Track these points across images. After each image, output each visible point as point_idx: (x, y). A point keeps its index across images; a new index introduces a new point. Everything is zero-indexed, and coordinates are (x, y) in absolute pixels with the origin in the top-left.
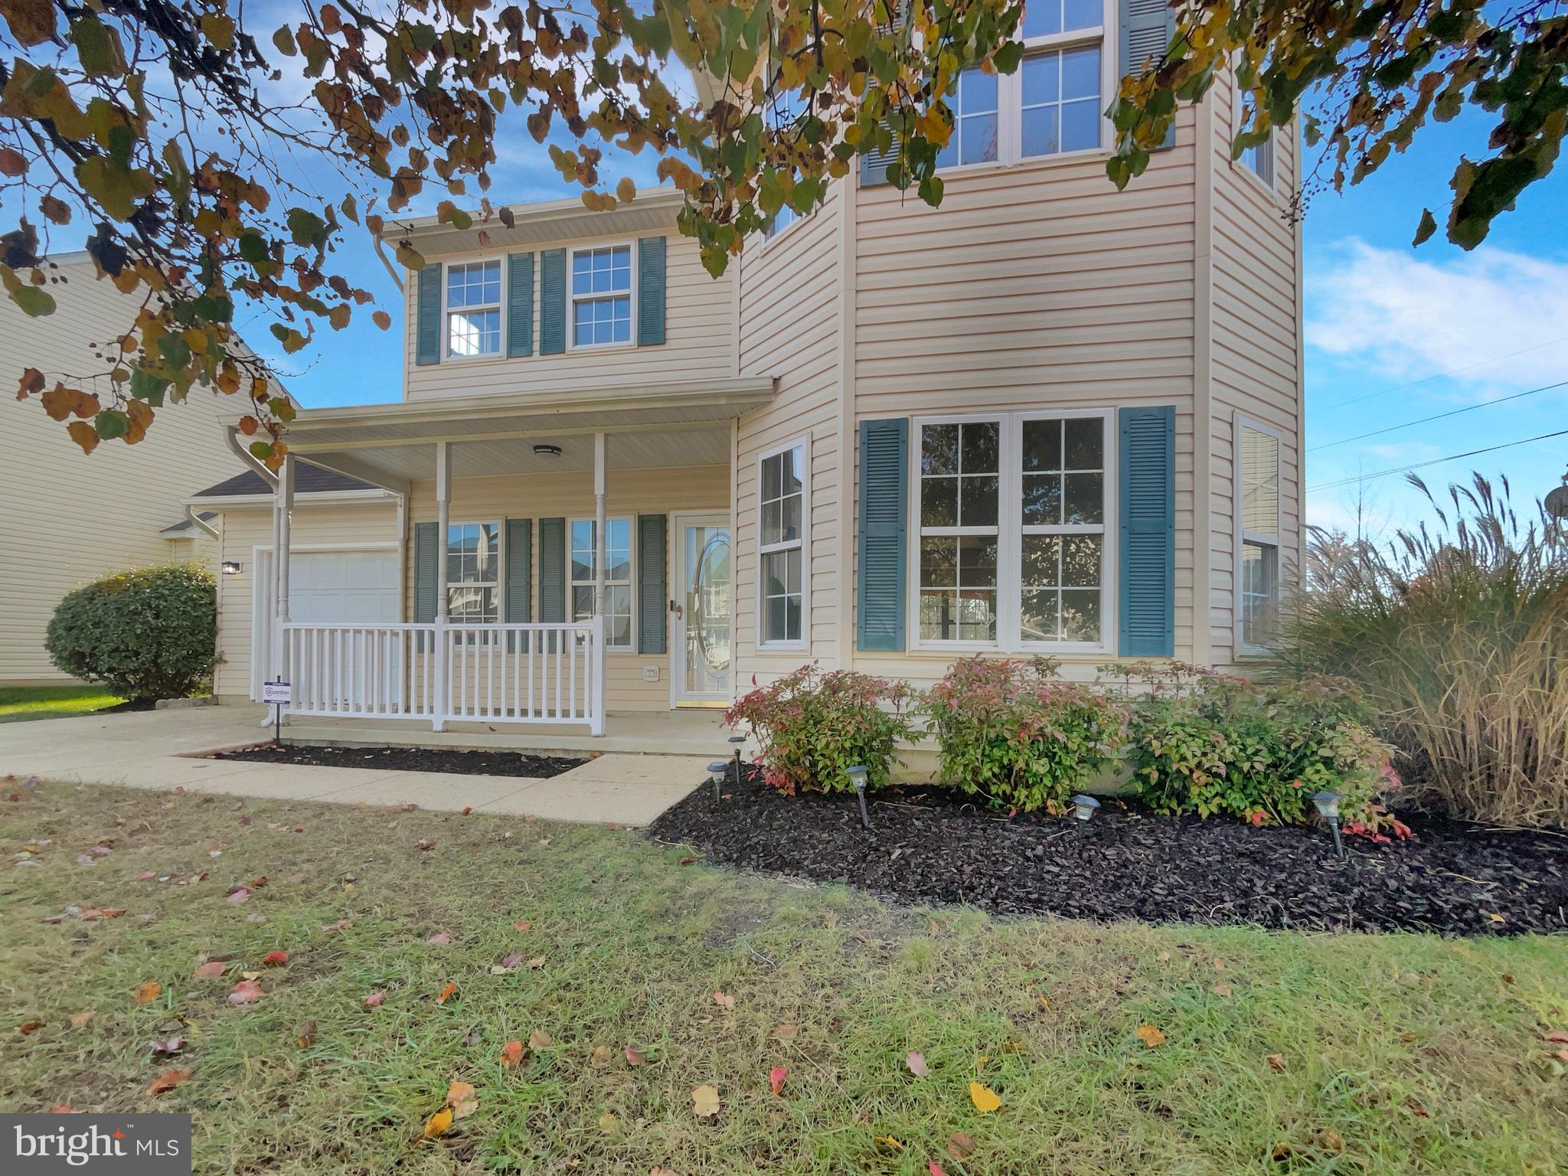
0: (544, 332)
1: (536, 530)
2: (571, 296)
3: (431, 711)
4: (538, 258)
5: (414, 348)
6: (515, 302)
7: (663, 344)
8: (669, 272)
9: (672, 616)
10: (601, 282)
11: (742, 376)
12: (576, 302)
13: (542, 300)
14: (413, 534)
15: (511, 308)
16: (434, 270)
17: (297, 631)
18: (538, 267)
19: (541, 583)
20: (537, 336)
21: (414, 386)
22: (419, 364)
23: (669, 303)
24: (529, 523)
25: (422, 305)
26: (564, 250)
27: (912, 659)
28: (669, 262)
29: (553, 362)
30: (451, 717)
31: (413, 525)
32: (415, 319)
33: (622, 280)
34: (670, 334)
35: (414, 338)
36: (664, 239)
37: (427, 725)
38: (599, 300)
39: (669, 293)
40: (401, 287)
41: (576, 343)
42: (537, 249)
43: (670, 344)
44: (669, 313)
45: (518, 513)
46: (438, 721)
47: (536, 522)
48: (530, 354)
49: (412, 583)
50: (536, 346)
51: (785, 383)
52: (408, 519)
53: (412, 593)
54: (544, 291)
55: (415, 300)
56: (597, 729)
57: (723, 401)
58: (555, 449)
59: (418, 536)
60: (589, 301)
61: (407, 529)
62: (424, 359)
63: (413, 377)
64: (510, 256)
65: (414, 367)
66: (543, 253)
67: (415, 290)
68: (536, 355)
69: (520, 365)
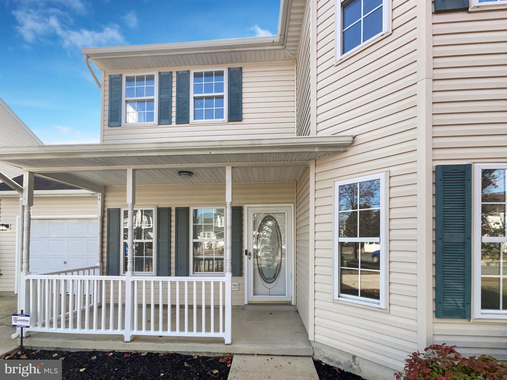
0: (178, 113)
1: (173, 213)
2: (192, 95)
3: (123, 328)
4: (174, 75)
5: (107, 118)
6: (162, 96)
7: (241, 121)
8: (244, 85)
9: (246, 258)
10: (209, 89)
11: (319, 134)
12: (195, 98)
13: (177, 96)
14: (106, 214)
15: (160, 99)
16: (118, 78)
17: (35, 281)
18: (174, 79)
19: (176, 240)
20: (174, 114)
21: (106, 137)
22: (109, 126)
23: (244, 101)
24: (170, 209)
25: (111, 96)
26: (189, 72)
27: (474, 323)
28: (244, 80)
29: (183, 128)
30: (136, 332)
31: (106, 209)
32: (107, 103)
33: (220, 88)
34: (244, 116)
35: (107, 113)
36: (241, 68)
37: (121, 338)
38: (207, 98)
39: (244, 95)
40: (100, 86)
41: (194, 119)
42: (174, 70)
43: (244, 121)
44: (244, 106)
45: (164, 204)
46: (128, 334)
47: (173, 209)
48: (170, 123)
49: (105, 240)
50: (174, 119)
51: (360, 139)
52: (103, 206)
53: (105, 245)
54: (178, 91)
55: (107, 93)
56: (228, 340)
57: (317, 150)
58: (190, 173)
59: (109, 215)
60: (201, 98)
61: (103, 211)
62: (112, 124)
63: (106, 133)
64: (160, 73)
65: (107, 127)
66: (177, 72)
67: (107, 88)
68: (174, 124)
69: (165, 129)
